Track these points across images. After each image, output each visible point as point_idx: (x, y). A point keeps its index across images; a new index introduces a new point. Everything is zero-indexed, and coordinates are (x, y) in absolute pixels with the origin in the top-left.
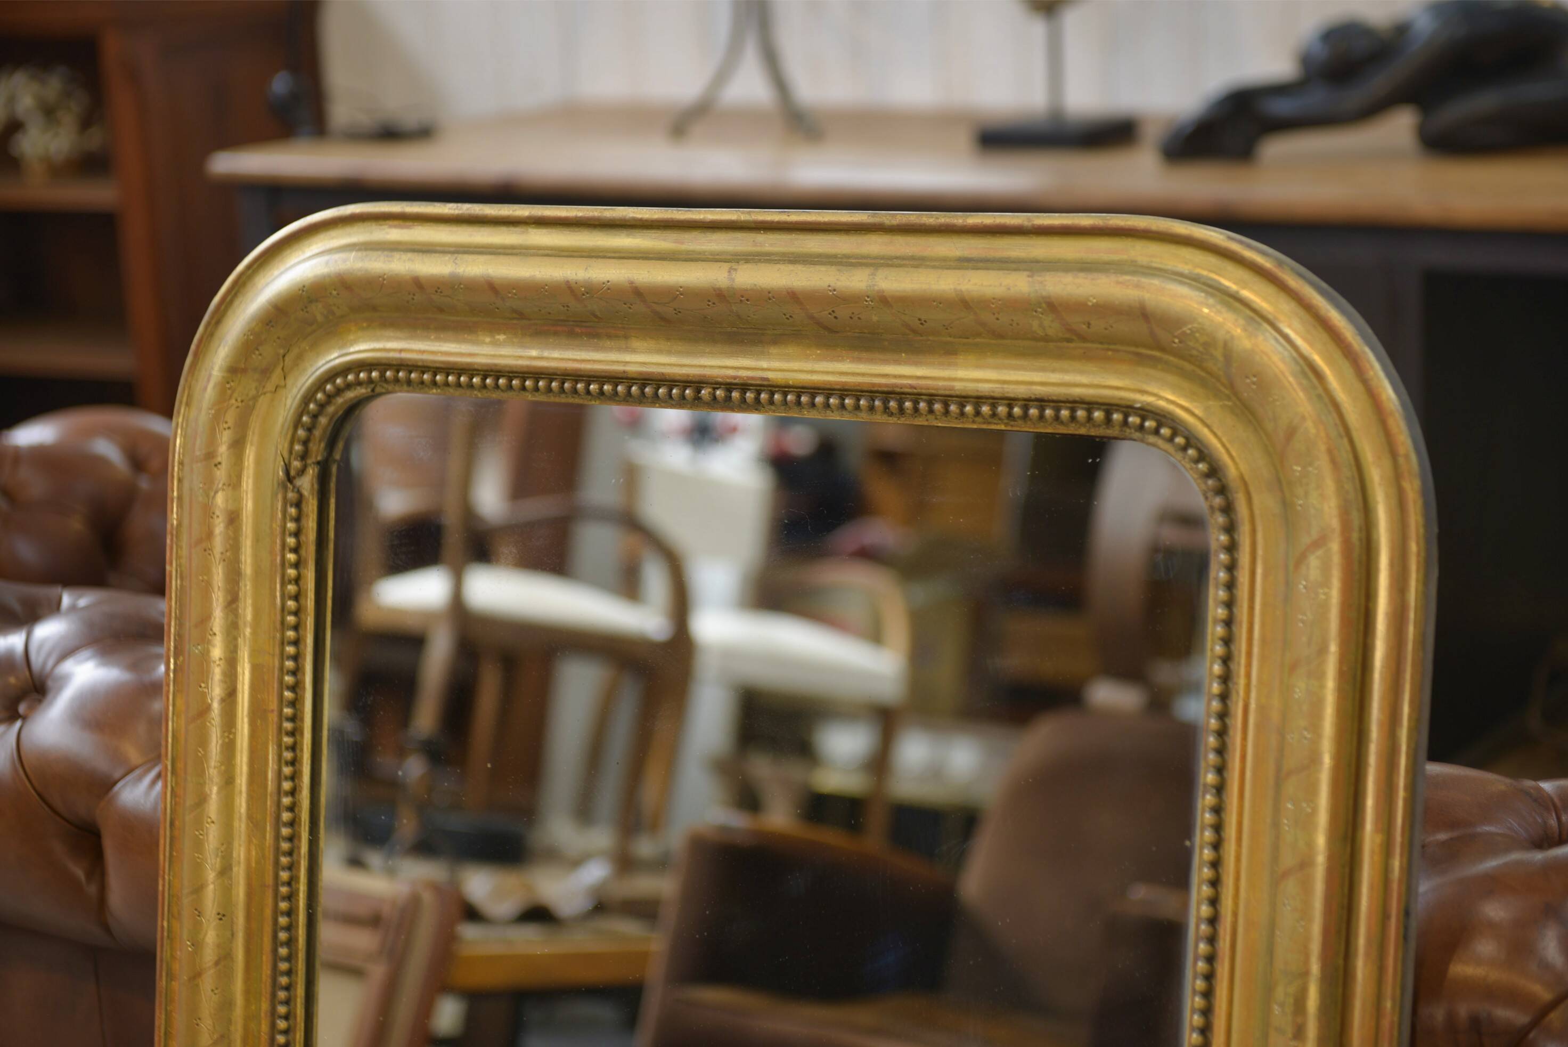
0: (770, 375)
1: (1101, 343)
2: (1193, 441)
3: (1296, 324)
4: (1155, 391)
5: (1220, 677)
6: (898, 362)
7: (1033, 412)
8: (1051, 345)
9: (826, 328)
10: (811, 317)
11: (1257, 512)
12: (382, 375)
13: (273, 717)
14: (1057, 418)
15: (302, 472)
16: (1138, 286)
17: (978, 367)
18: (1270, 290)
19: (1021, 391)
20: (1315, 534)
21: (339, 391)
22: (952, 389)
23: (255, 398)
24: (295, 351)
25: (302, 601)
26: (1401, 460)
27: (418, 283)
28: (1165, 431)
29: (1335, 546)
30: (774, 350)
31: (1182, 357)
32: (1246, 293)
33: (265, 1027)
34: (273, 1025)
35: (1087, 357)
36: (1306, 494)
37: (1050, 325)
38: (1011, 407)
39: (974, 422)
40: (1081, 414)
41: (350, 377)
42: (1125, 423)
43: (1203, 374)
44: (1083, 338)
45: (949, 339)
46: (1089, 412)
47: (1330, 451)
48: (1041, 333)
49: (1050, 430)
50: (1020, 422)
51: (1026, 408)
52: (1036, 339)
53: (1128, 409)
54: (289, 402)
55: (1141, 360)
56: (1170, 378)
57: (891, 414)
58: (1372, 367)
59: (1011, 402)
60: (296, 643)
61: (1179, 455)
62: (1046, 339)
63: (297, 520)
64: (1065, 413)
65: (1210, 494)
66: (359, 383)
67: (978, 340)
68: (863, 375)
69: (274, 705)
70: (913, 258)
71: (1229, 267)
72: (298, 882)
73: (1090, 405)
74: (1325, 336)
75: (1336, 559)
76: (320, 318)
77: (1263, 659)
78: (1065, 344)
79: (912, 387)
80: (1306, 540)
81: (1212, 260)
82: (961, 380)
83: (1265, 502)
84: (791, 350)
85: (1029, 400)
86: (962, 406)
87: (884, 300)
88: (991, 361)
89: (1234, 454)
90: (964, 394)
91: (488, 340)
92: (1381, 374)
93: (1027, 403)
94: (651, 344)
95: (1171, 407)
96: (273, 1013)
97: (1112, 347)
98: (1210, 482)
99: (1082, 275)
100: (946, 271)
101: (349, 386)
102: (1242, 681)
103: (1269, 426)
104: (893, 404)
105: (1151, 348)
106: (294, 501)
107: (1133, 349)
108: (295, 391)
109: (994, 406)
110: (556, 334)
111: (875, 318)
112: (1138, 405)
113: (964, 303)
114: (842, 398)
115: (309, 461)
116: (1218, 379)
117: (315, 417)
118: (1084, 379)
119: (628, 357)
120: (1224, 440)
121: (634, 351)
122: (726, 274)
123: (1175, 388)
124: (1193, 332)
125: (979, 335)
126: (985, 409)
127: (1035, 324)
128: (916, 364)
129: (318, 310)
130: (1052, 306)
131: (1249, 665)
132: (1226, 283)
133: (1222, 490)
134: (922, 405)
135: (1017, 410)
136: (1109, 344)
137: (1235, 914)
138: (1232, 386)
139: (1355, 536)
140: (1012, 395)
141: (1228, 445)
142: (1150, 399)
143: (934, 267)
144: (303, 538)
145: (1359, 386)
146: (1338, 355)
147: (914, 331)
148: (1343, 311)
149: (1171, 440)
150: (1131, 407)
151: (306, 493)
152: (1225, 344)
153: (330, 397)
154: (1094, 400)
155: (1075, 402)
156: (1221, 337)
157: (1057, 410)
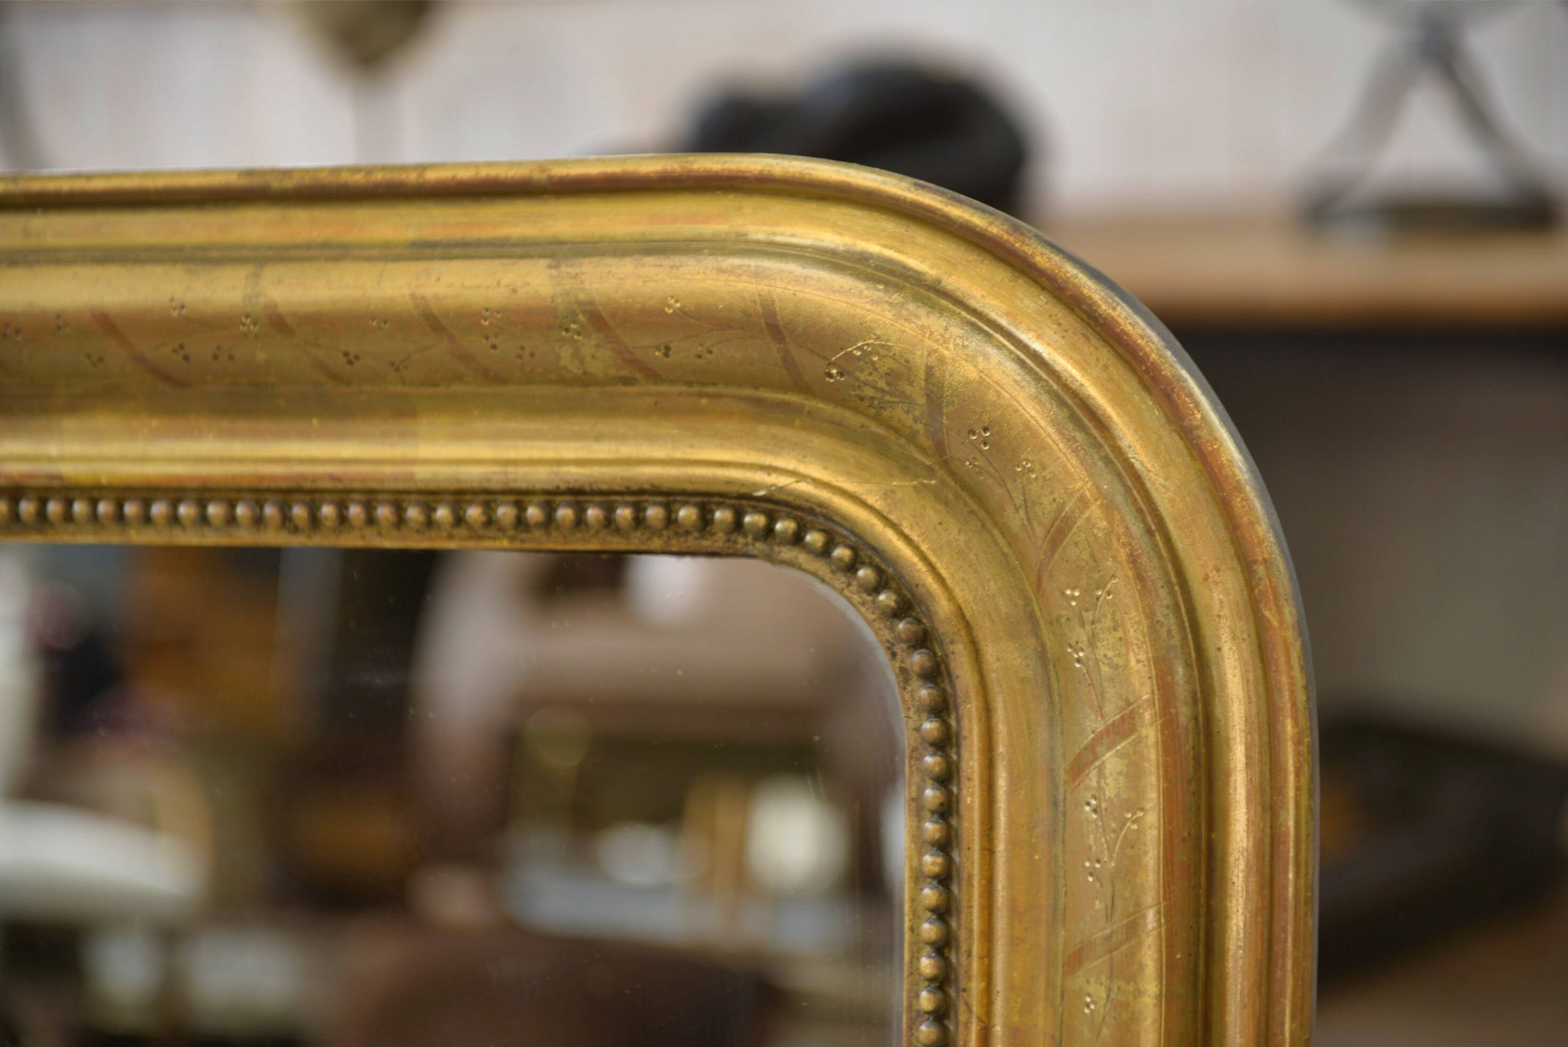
0: (65, 469)
1: (689, 384)
2: (865, 553)
3: (1050, 332)
4: (791, 464)
5: (932, 980)
6: (305, 435)
7: (565, 513)
8: (594, 392)
9: (168, 378)
10: (140, 360)
11: (992, 676)
14: (609, 522)
16: (758, 276)
17: (457, 437)
18: (1001, 274)
19: (541, 476)
20: (1112, 711)
22: (410, 478)
26: (1261, 571)
28: (814, 538)
29: (1150, 733)
30: (69, 423)
31: (842, 402)
35: (661, 410)
36: (1093, 640)
37: (594, 354)
38: (520, 507)
39: (451, 537)
40: (654, 513)
42: (738, 526)
43: (881, 431)
44: (654, 376)
45: (400, 388)
46: (669, 508)
48: (575, 366)
49: (594, 546)
50: (538, 533)
51: (549, 509)
52: (564, 381)
53: (741, 501)
55: (763, 412)
56: (817, 441)
57: (296, 530)
58: (1197, 405)
59: (520, 497)
61: (840, 580)
62: (586, 380)
64: (624, 513)
65: (899, 648)
67: (456, 388)
68: (241, 460)
70: (326, 246)
71: (921, 236)
73: (671, 497)
74: (1105, 355)
75: (1152, 756)
77: (1014, 942)
78: (621, 388)
79: (333, 478)
80: (1093, 725)
81: (889, 225)
82: (426, 462)
84: (103, 421)
85: (556, 492)
86: (429, 509)
87: (280, 324)
88: (481, 425)
89: (943, 572)
90: (432, 486)
92: (1214, 418)
95: (824, 495)
97: (710, 389)
98: (901, 626)
99: (650, 260)
100: (391, 266)
102: (976, 986)
103: (1015, 520)
104: (299, 512)
105: (782, 388)
107: (748, 392)
109: (489, 507)
111: (261, 356)
112: (761, 493)
113: (431, 321)
114: (202, 505)
116: (912, 438)
118: (656, 451)
120: (924, 547)
124: (866, 354)
125: (458, 378)
126: (474, 513)
127: (566, 353)
128: (339, 436)
130: (598, 321)
131: (988, 955)
133: (924, 641)
134: (353, 511)
135: (533, 513)
136: (703, 384)
138: (940, 449)
139: (1184, 713)
140: (523, 486)
141: (933, 559)
142: (784, 481)
143: (369, 259)
145: (1173, 441)
146: (1130, 385)
147: (334, 376)
149: (825, 552)
150: (748, 497)
152: (927, 369)
154: (679, 486)
155: (641, 492)
156: (920, 360)
157: (609, 509)
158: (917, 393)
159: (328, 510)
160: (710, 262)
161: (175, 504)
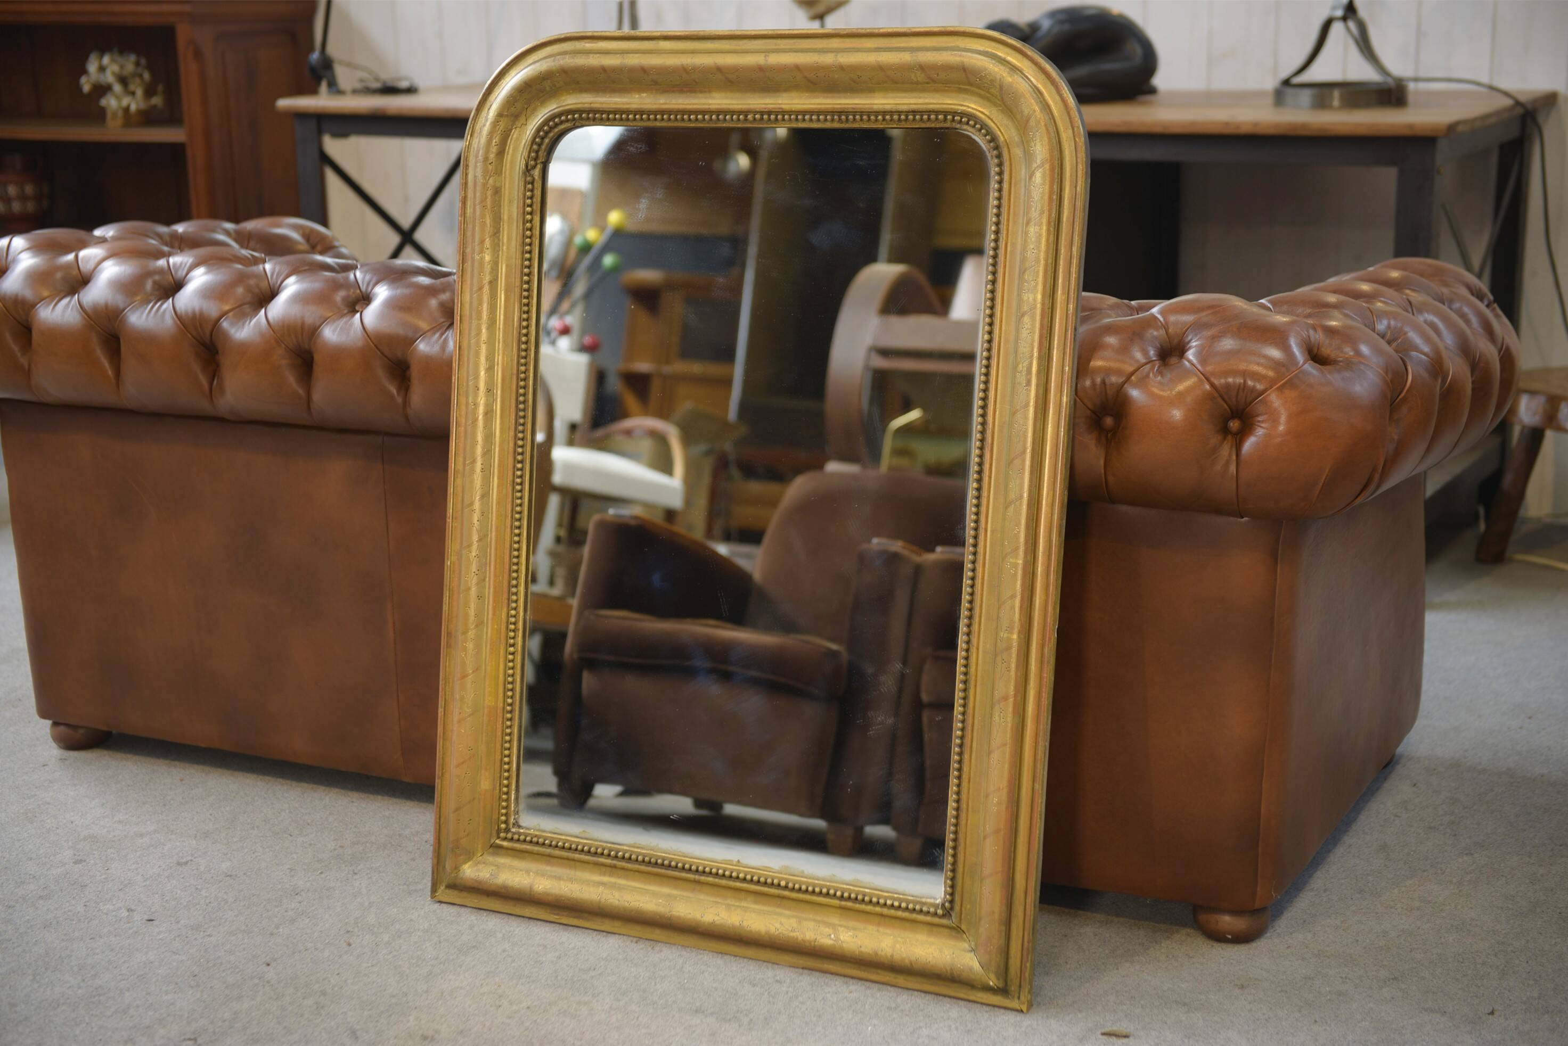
0: (783, 106)
1: (943, 84)
2: (984, 126)
3: (1032, 71)
4: (967, 104)
5: (994, 232)
6: (846, 97)
7: (911, 117)
8: (920, 86)
9: (811, 82)
10: (805, 77)
11: (1012, 156)
12: (581, 116)
13: (517, 290)
14: (921, 119)
15: (534, 167)
16: (960, 56)
17: (885, 98)
18: (1020, 57)
19: (905, 108)
20: (1038, 162)
21: (556, 125)
22: (872, 108)
23: (511, 130)
24: (533, 106)
25: (534, 231)
26: (1076, 129)
27: (604, 69)
28: (971, 123)
29: (1047, 167)
30: (785, 95)
31: (980, 88)
32: (1009, 58)
33: (512, 445)
34: (515, 444)
35: (936, 91)
36: (1035, 145)
37: (921, 77)
38: (900, 116)
39: (882, 124)
40: (933, 117)
41: (563, 118)
42: (953, 120)
43: (989, 95)
44: (934, 81)
45: (871, 85)
46: (937, 116)
47: (1045, 125)
48: (915, 80)
49: (918, 126)
50: (903, 123)
52: (912, 83)
53: (954, 113)
54: (528, 133)
55: (961, 91)
56: (974, 98)
57: (842, 123)
58: (1064, 88)
59: (899, 113)
60: (530, 252)
61: (977, 133)
62: (917, 83)
63: (532, 191)
64: (925, 117)
65: (991, 150)
66: (567, 121)
67: (885, 85)
69: (518, 283)
70: (854, 48)
71: (1001, 47)
72: (529, 372)
73: (937, 112)
74: (1043, 76)
75: (1047, 173)
76: (548, 89)
77: (1014, 222)
78: (926, 85)
79: (853, 108)
80: (1034, 165)
81: (993, 44)
82: (876, 104)
83: (1018, 152)
84: (794, 94)
86: (876, 117)
87: (842, 68)
88: (891, 95)
89: (1003, 131)
90: (878, 111)
91: (637, 96)
93: (907, 113)
94: (723, 94)
95: (974, 112)
96: (516, 437)
97: (948, 85)
98: (992, 144)
99: (935, 52)
100: (870, 53)
101: (562, 122)
103: (1019, 117)
105: (966, 85)
106: (531, 181)
107: (957, 86)
108: (531, 127)
109: (892, 116)
110: (673, 92)
111: (836, 77)
112: (959, 111)
113: (881, 68)
114: (818, 116)
115: (538, 162)
116: (996, 97)
117: (543, 139)
118: (934, 101)
119: (710, 101)
120: (998, 124)
121: (713, 98)
122: (763, 58)
123: (975, 103)
124: (986, 75)
125: (886, 83)
127: (913, 76)
128: (855, 98)
129: (547, 85)
130: (922, 67)
132: (1000, 54)
133: (997, 148)
134: (858, 117)
136: (946, 84)
137: (1000, 337)
138: (1002, 99)
139: (1056, 162)
140: (900, 110)
141: (1000, 127)
142: (965, 108)
143: (865, 51)
144: (534, 200)
145: (1058, 98)
147: (855, 82)
148: (1051, 66)
149: (974, 126)
150: (956, 112)
151: (536, 178)
152: (1000, 79)
153: (551, 128)
154: (939, 110)
155: (930, 111)
156: (998, 77)
157: (922, 116)
158: (997, 85)
159: (851, 117)
160: (949, 53)
161: (811, 115)
